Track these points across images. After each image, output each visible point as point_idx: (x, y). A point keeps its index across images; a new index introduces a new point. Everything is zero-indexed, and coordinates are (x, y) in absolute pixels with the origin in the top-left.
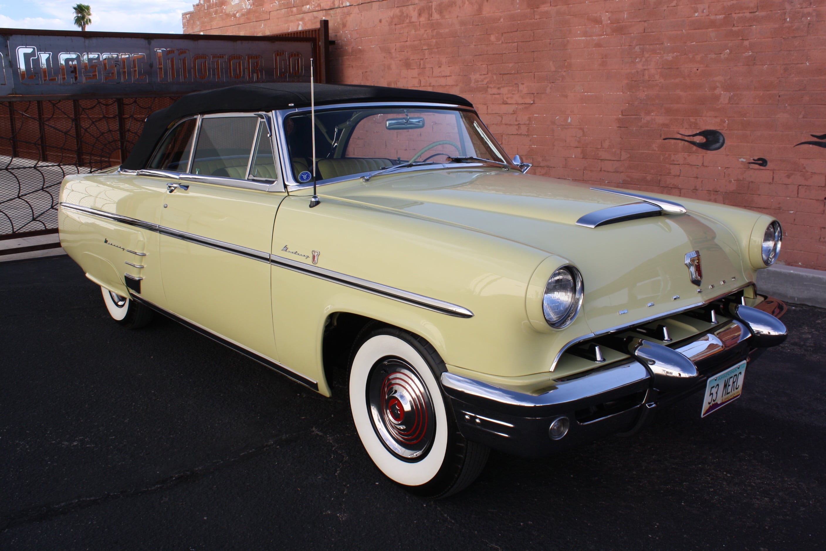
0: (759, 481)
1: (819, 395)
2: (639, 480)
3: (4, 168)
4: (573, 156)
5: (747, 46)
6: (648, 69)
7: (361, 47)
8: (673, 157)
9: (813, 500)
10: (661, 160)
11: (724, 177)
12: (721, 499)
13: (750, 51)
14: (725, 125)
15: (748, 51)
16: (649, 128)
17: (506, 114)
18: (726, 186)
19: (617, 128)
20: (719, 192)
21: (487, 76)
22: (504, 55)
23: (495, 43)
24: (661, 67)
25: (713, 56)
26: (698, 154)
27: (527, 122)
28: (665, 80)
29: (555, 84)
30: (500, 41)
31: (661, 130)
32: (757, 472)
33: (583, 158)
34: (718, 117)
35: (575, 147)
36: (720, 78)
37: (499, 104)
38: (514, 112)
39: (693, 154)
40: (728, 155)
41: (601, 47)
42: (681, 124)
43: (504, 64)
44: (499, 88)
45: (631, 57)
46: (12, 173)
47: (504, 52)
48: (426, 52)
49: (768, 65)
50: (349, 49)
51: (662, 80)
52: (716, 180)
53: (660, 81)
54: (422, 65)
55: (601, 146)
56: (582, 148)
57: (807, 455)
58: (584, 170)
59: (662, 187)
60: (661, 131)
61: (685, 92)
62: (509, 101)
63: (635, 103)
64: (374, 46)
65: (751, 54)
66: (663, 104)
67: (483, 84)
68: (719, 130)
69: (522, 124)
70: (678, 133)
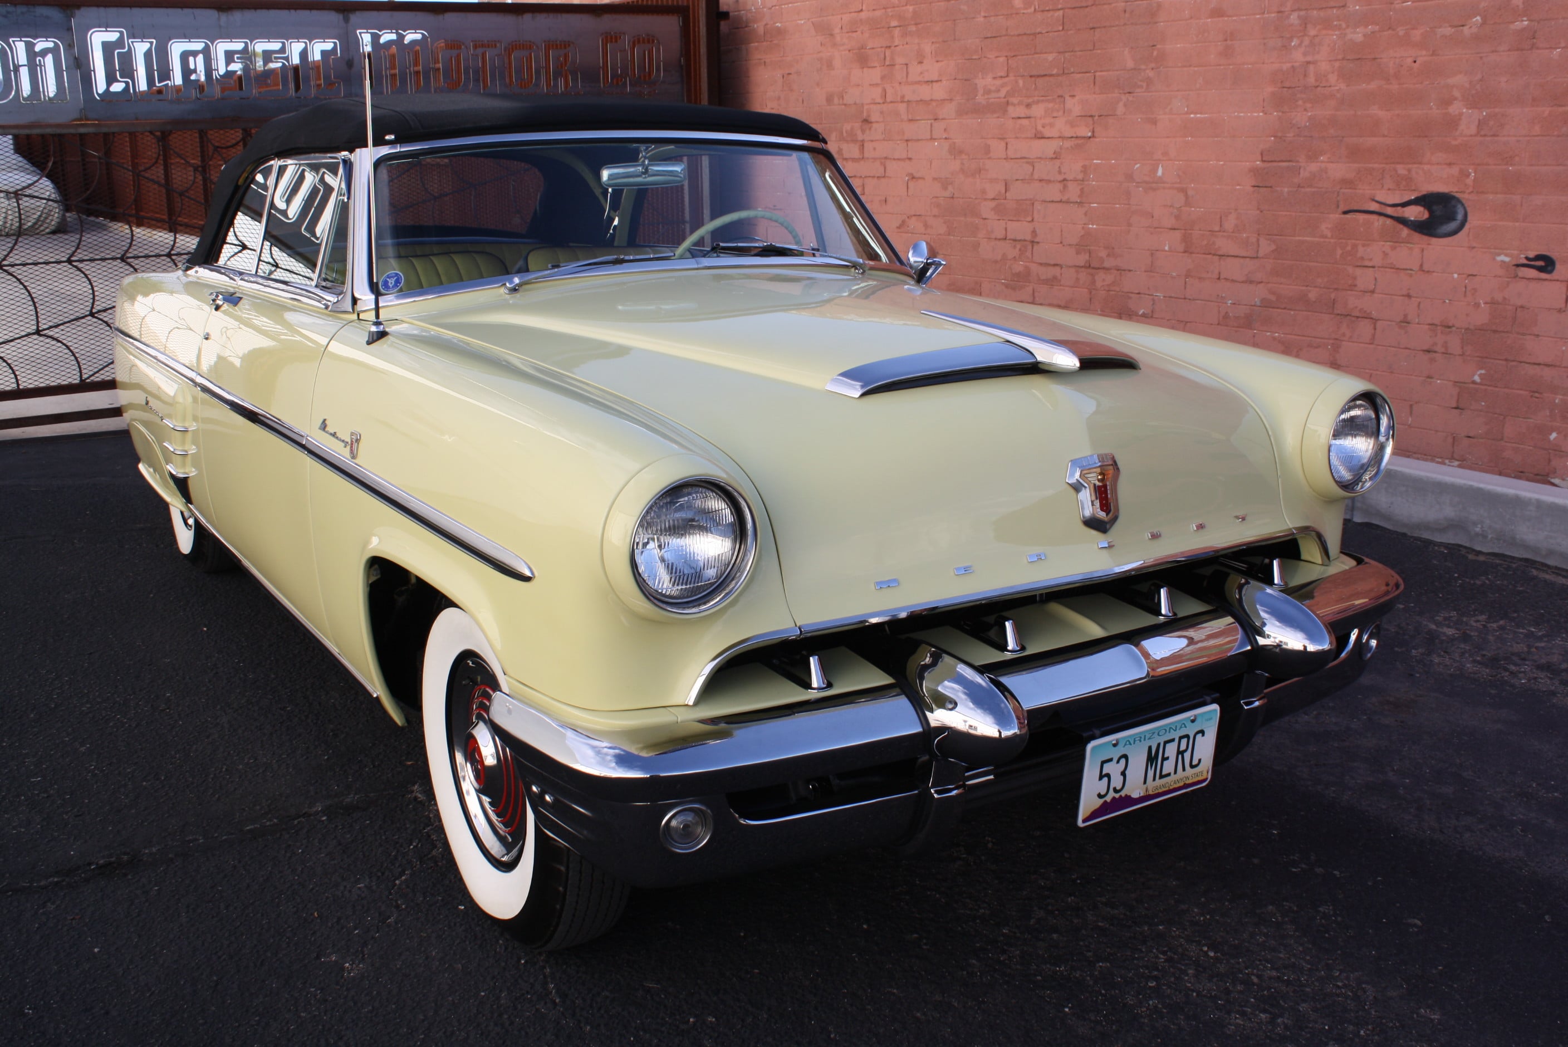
0: (1274, 973)
1: (1534, 785)
2: (1005, 947)
3: (64, 259)
4: (1167, 248)
5: (1518, 6)
6: (1314, 63)
7: (781, 23)
8: (1361, 249)
9: (1370, 1027)
10: (1338, 257)
11: (1465, 296)
12: (1160, 1006)
13: (1525, 19)
14: (1470, 181)
15: (1520, 19)
16: (1313, 190)
17: (1040, 158)
18: (1467, 315)
19: (1252, 189)
20: (1454, 329)
21: (1006, 80)
22: (1037, 36)
23: (1022, 11)
24: (1340, 57)
25: (1448, 31)
26: (1412, 246)
27: (1080, 176)
28: (1347, 86)
29: (1133, 97)
30: (1030, 7)
31: (1338, 192)
32: (1280, 952)
33: (1185, 252)
34: (1454, 164)
35: (1171, 229)
36: (1460, 79)
37: (1027, 138)
38: (1057, 156)
39: (1402, 245)
40: (1474, 248)
41: (1222, 16)
42: (1379, 180)
43: (1039, 55)
44: (1028, 106)
45: (1282, 37)
46: (79, 269)
47: (1039, 30)
48: (897, 32)
49: (1563, 48)
50: (759, 27)
51: (1343, 86)
52: (1447, 301)
53: (1337, 88)
54: (888, 59)
55: (1221, 226)
56: (1183, 231)
57: (1419, 923)
58: (1187, 276)
59: (1338, 314)
60: (1338, 195)
61: (1387, 110)
62: (1047, 132)
63: (1288, 135)
64: (802, 22)
65: (1528, 25)
66: (1343, 137)
67: (999, 98)
68: (1457, 192)
69: (1071, 180)
70: (1374, 200)
